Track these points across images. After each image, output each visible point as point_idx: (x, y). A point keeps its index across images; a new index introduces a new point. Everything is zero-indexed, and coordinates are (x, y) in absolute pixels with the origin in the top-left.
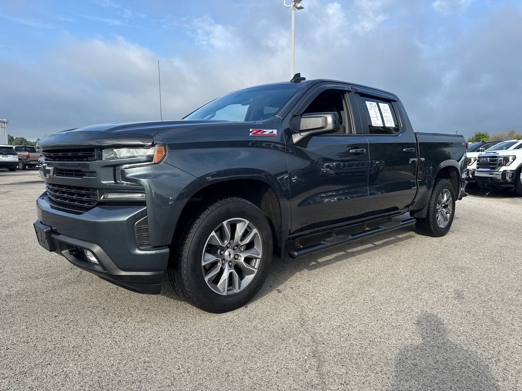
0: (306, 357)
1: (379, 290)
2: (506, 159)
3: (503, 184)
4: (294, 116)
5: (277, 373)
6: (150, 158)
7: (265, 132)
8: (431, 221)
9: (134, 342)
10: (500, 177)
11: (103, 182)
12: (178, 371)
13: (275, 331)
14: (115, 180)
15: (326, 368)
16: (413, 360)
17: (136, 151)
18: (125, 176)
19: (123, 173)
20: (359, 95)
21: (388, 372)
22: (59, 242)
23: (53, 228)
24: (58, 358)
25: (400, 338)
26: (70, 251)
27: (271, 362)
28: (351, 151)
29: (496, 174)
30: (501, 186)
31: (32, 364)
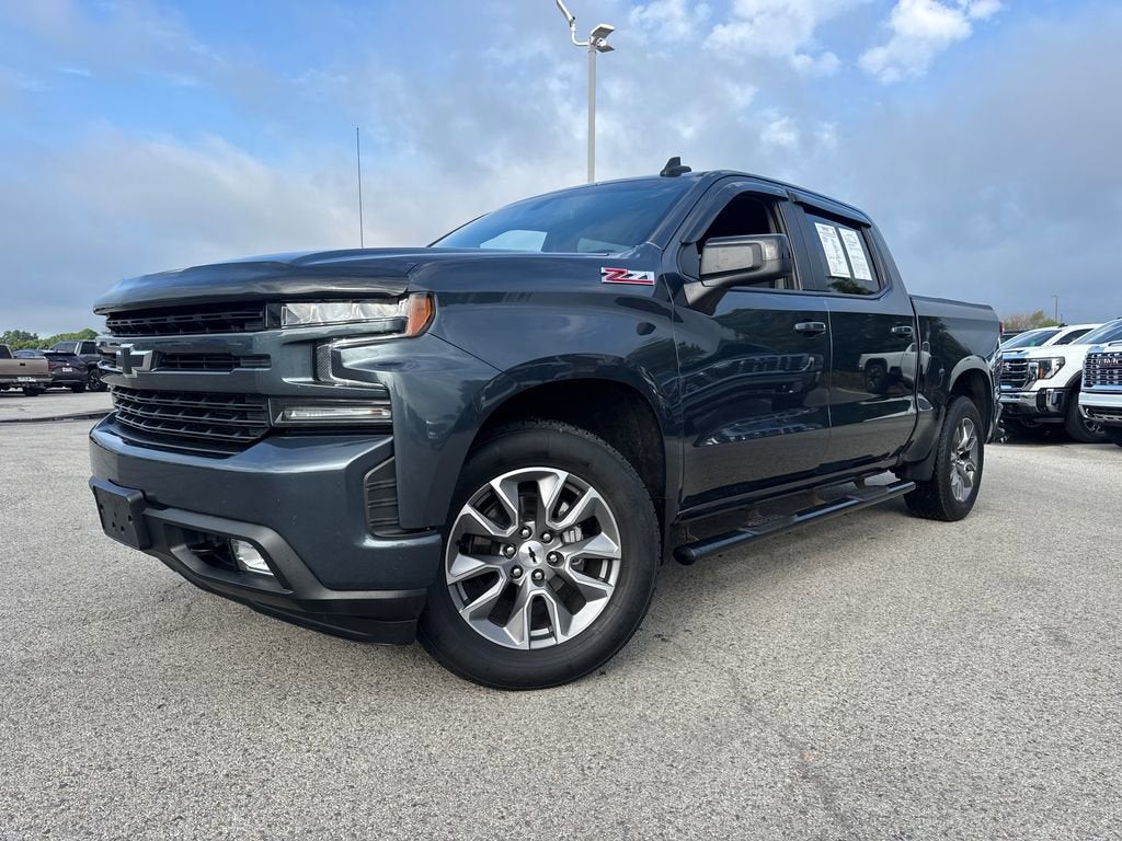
0: (788, 780)
1: (883, 629)
2: (1045, 366)
3: (1038, 416)
4: (683, 244)
5: (738, 817)
6: (400, 325)
7: (631, 275)
8: (940, 487)
9: (370, 758)
10: (1033, 403)
11: (285, 380)
12: (502, 821)
13: (691, 723)
14: (315, 376)
15: (844, 803)
16: (1029, 778)
17: (362, 309)
18: (341, 366)
19: (336, 359)
20: (801, 209)
21: (986, 806)
22: (166, 524)
23: (148, 494)
24: (196, 802)
25: (978, 731)
26: (189, 547)
27: (714, 793)
28: (797, 326)
29: (1024, 396)
30: (1036, 420)
31: (138, 819)
